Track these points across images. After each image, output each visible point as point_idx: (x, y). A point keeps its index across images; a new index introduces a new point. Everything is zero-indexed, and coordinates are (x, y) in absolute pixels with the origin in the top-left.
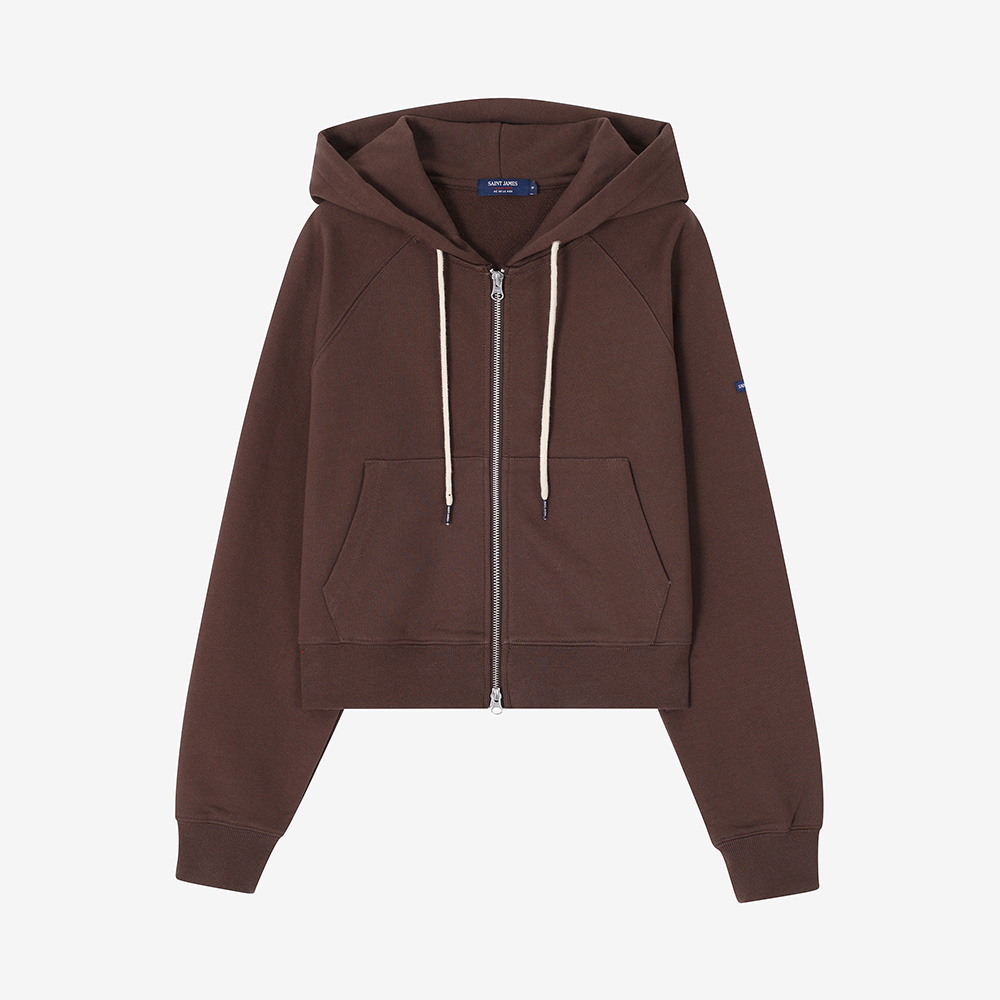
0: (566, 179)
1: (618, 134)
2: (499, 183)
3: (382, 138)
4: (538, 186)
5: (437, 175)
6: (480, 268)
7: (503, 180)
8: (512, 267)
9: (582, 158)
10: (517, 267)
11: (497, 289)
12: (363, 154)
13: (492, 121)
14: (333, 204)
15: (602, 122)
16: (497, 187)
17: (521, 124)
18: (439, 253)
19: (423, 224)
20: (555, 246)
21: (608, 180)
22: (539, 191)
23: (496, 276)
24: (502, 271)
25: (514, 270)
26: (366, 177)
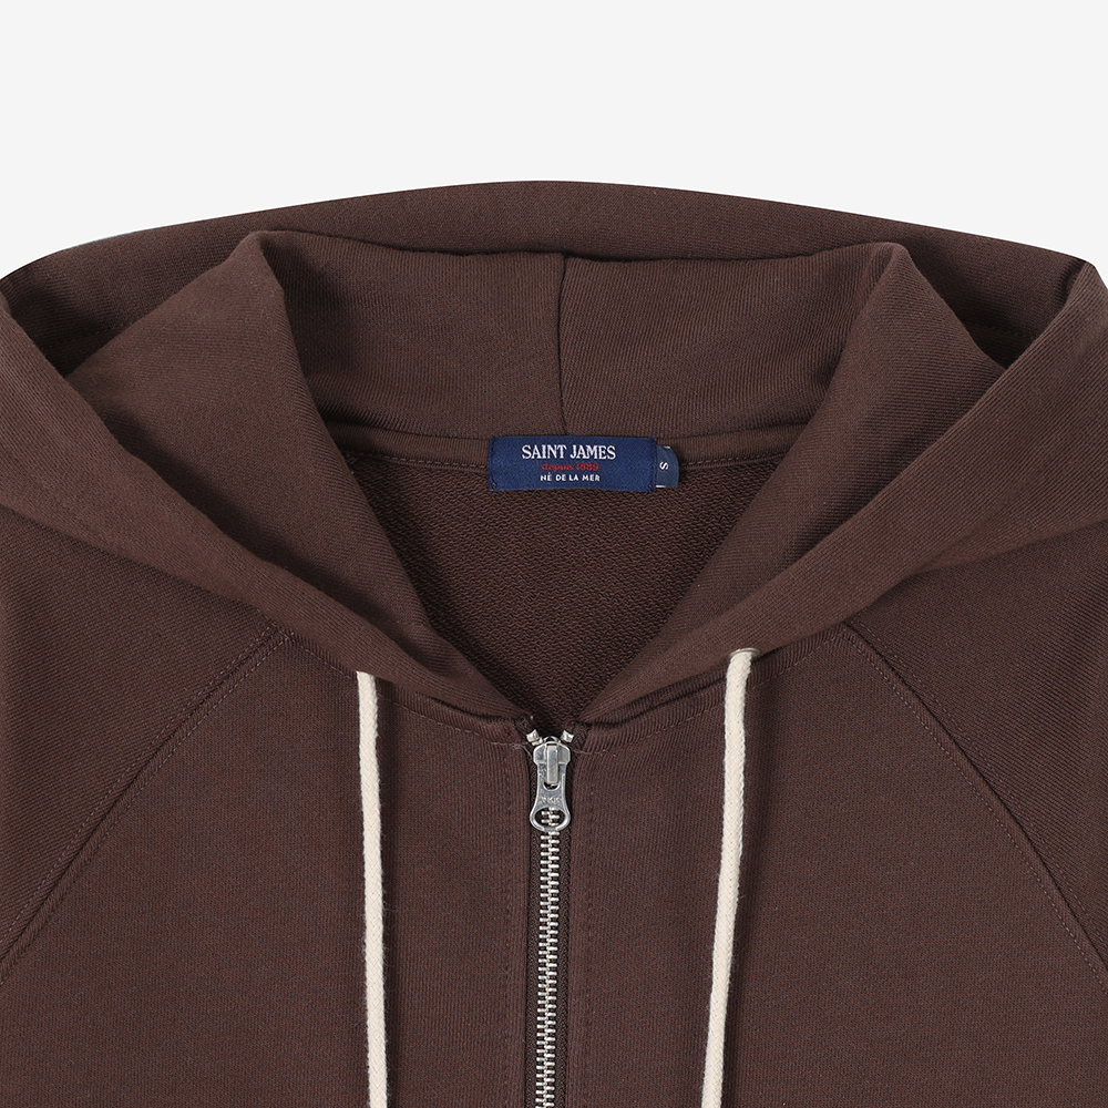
0: (772, 439)
1: (934, 296)
2: (556, 450)
3: (185, 305)
4: (682, 461)
5: (357, 421)
6: (495, 727)
7: (570, 439)
8: (600, 724)
9: (825, 373)
10: (613, 725)
11: (551, 799)
12: (124, 355)
13: (536, 250)
14: (23, 519)
15: (884, 259)
16: (552, 464)
17: (628, 260)
18: (366, 685)
19: (312, 593)
20: (739, 666)
21: (908, 448)
22: (683, 474)
23: (549, 754)
24: (567, 736)
25: (607, 735)
26: (130, 434)
